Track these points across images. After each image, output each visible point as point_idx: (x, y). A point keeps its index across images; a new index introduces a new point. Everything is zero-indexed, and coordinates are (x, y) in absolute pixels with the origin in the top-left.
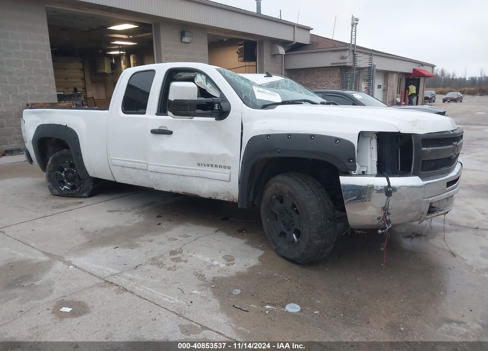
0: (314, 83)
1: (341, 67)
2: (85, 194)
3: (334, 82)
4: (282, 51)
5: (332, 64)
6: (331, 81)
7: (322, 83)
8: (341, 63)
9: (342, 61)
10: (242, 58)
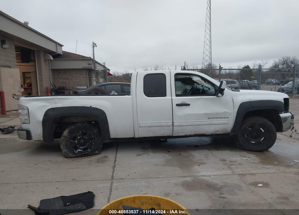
0: (70, 78)
1: (87, 69)
3: (83, 78)
4: (52, 58)
5: (83, 67)
6: (82, 77)
7: (76, 78)
8: (89, 67)
9: (89, 66)
10: (20, 61)
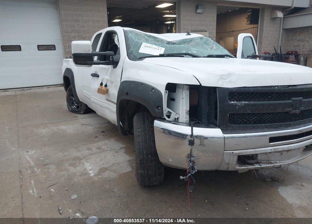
2: (82, 112)
10: (249, 22)
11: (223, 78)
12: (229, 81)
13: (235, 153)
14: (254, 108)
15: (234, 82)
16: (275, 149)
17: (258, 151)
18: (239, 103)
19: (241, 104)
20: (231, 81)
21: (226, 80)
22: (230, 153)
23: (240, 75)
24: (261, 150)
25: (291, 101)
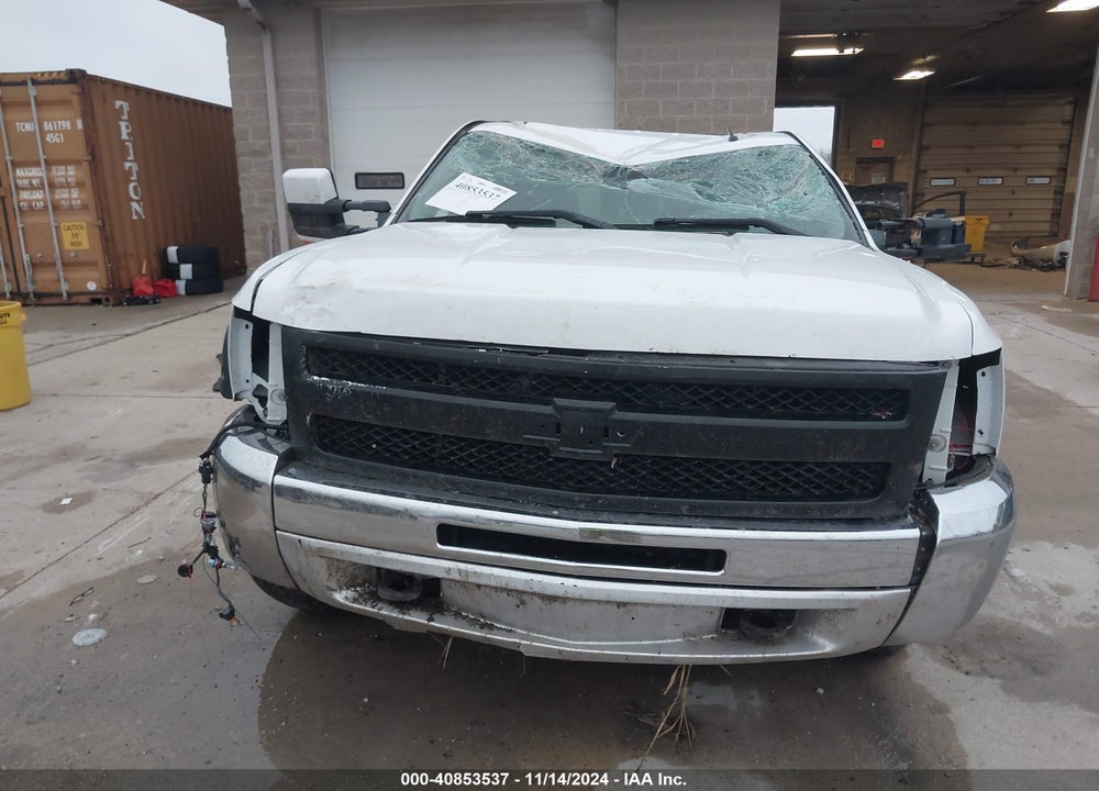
11: (304, 298)
12: (321, 310)
13: (309, 545)
14: (387, 409)
15: (332, 314)
16: (466, 571)
17: (391, 560)
18: (337, 384)
19: (342, 389)
20: (325, 310)
21: (314, 306)
22: (292, 539)
23: (362, 292)
24: (403, 562)
25: (548, 410)
